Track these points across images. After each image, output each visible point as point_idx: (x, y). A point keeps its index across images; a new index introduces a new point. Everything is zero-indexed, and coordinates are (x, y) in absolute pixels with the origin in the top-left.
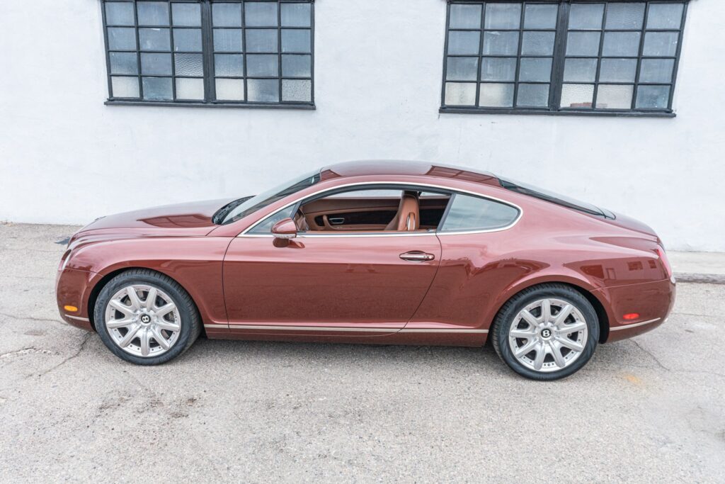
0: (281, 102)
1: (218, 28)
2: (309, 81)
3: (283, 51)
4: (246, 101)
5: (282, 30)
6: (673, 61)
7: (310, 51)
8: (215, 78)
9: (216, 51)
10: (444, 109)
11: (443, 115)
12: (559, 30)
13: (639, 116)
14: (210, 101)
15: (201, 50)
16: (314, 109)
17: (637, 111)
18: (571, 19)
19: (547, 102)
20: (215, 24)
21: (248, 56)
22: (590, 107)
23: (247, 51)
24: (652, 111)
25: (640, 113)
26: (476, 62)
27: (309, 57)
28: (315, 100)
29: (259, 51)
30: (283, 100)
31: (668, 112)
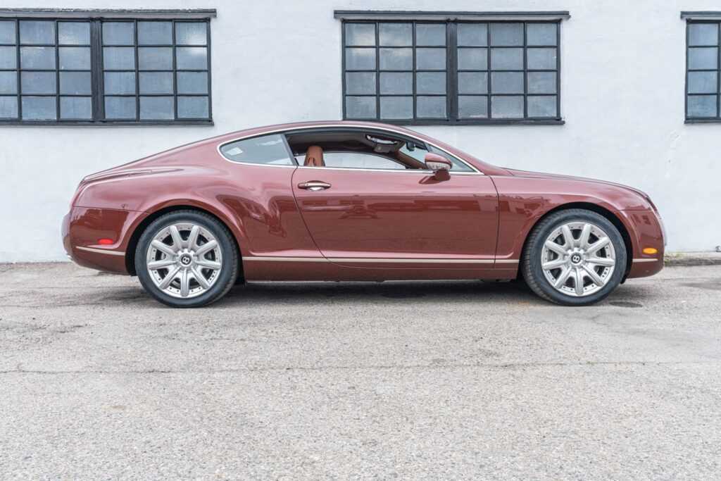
0: (177, 119)
1: (108, 46)
2: (207, 98)
3: (179, 68)
4: (138, 118)
5: (177, 48)
6: (555, 73)
7: (206, 68)
8: (104, 96)
9: (105, 68)
12: (449, 46)
13: (531, 124)
14: (99, 119)
15: (89, 68)
16: (213, 125)
17: (530, 119)
18: (459, 37)
19: (445, 114)
20: (105, 43)
21: (141, 74)
22: (486, 117)
23: (140, 69)
24: (543, 120)
25: (532, 121)
26: (374, 77)
27: (206, 74)
28: (213, 116)
29: (153, 69)
30: (179, 117)
31: (558, 120)
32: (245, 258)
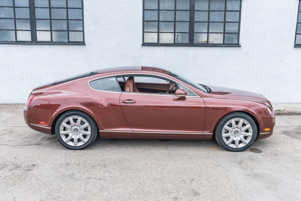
0: (69, 42)
1: (37, 8)
2: (82, 32)
3: (69, 18)
4: (52, 41)
5: (68, 9)
6: (238, 23)
7: (82, 19)
8: (36, 31)
9: (36, 18)
10: (144, 44)
11: (143, 47)
12: (191, 10)
13: (226, 47)
14: (34, 41)
15: (29, 18)
16: (85, 45)
17: (226, 44)
18: (196, 6)
19: (188, 41)
20: (36, 6)
21: (52, 21)
22: (206, 43)
23: (52, 19)
24: (231, 44)
25: (227, 45)
26: (157, 24)
27: (82, 21)
28: (85, 41)
29: (57, 19)
30: (70, 41)
31: (238, 45)
32: (100, 131)
